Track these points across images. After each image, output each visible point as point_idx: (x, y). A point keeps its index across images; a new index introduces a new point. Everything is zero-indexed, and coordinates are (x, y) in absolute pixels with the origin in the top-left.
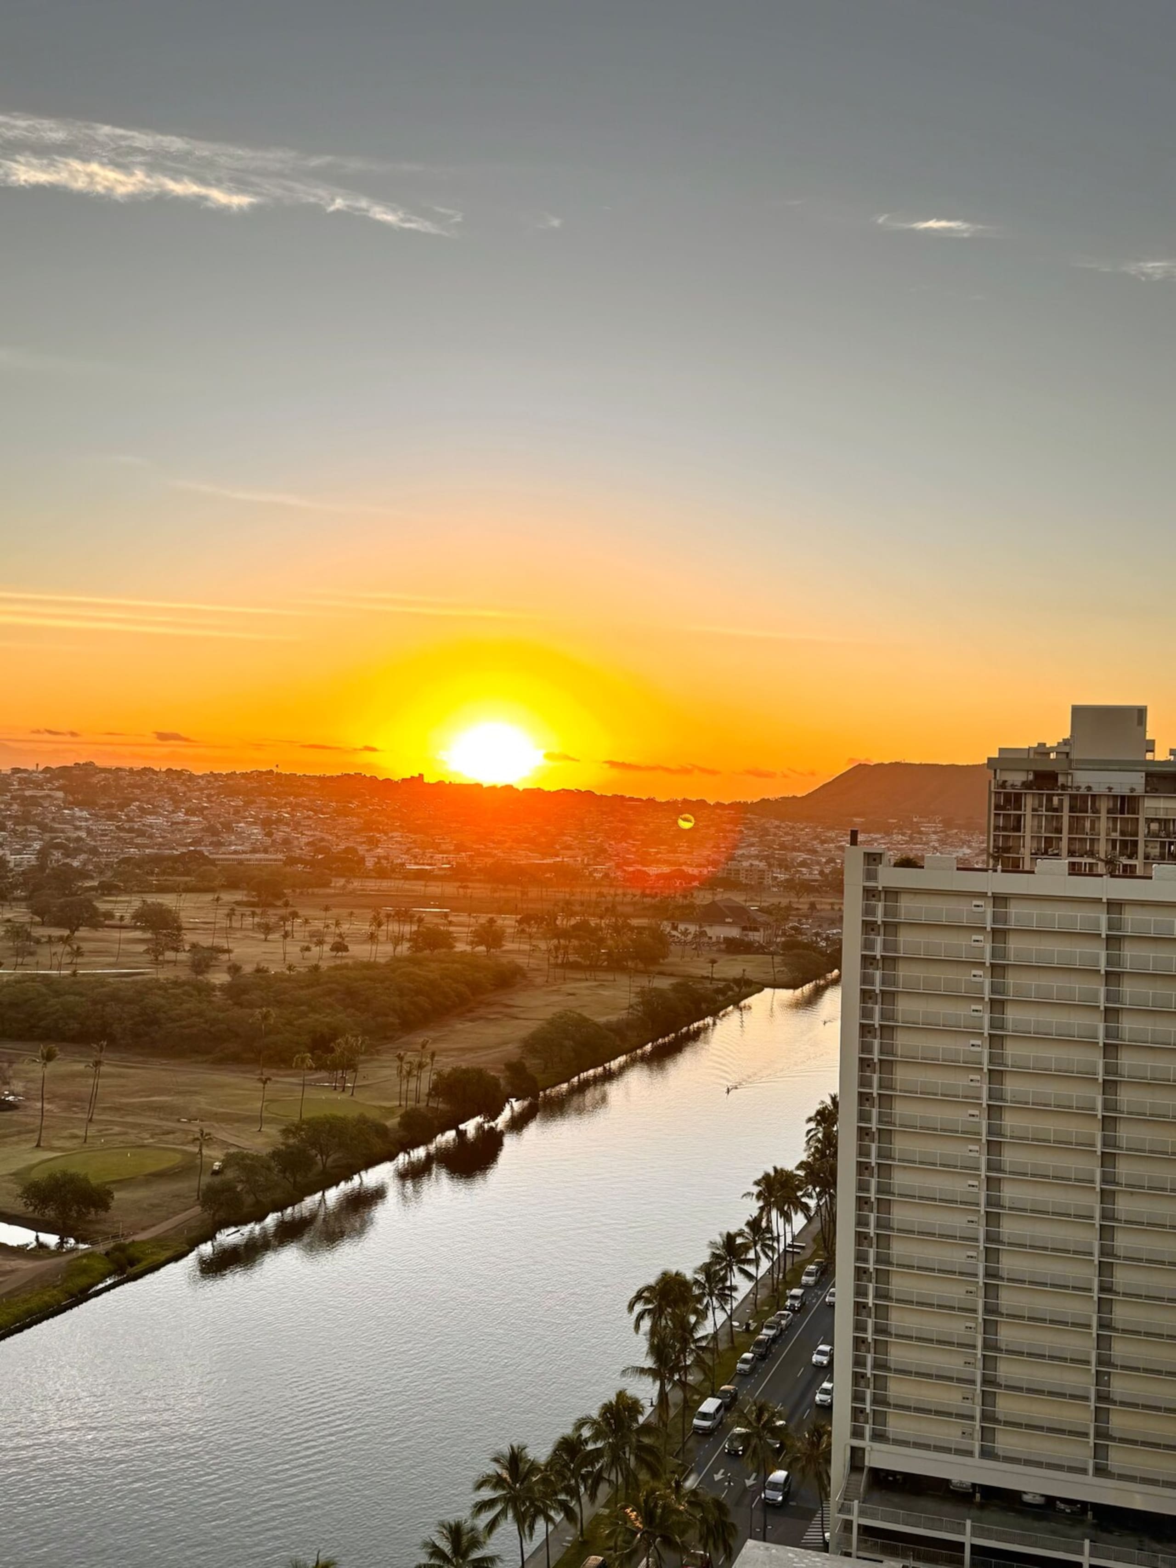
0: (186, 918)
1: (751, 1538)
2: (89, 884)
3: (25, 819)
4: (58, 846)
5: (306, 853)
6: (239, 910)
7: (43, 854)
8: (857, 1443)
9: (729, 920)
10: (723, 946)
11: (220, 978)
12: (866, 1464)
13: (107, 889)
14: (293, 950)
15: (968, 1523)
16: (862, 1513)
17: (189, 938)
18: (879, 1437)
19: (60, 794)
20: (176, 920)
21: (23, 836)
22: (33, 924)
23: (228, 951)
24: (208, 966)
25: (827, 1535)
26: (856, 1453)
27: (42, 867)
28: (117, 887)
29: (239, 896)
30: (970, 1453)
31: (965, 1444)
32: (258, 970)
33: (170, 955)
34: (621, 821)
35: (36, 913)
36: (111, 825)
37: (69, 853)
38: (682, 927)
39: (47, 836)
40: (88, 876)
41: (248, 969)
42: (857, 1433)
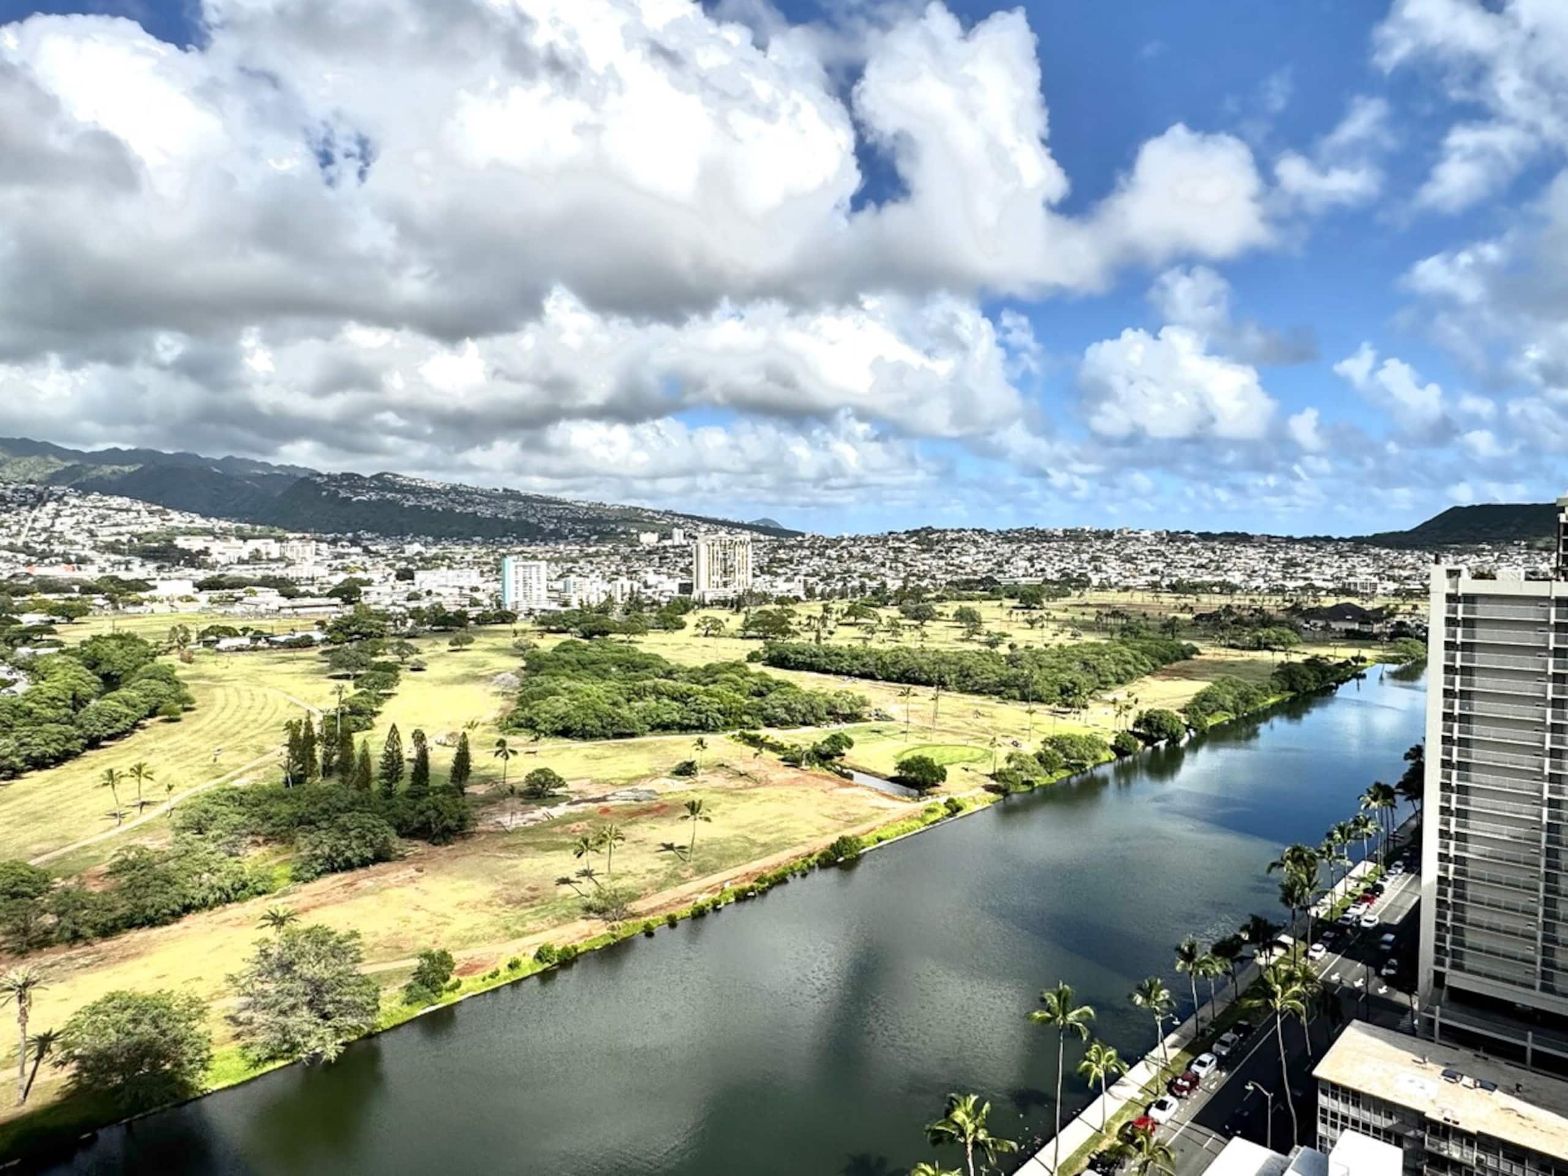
0: (984, 616)
1: (1358, 1019)
2: (929, 596)
3: (896, 560)
4: (914, 575)
5: (1055, 577)
6: (1015, 611)
7: (905, 580)
8: (1440, 969)
9: (1349, 617)
10: (1344, 635)
11: (1003, 650)
12: (1446, 982)
13: (940, 599)
14: (1048, 633)
15: (1530, 1034)
16: (1442, 1015)
17: (986, 627)
18: (1455, 966)
19: (914, 546)
20: (979, 617)
21: (896, 569)
22: (901, 618)
23: (1010, 636)
24: (997, 644)
25: (1416, 1022)
26: (1439, 978)
27: (905, 587)
28: (945, 598)
29: (1015, 602)
30: (1533, 987)
31: (1529, 979)
32: (1027, 647)
33: (976, 637)
34: (1267, 552)
35: (902, 612)
36: (942, 563)
37: (920, 578)
38: (1312, 622)
39: (909, 569)
40: (929, 592)
41: (1021, 646)
42: (1439, 962)
